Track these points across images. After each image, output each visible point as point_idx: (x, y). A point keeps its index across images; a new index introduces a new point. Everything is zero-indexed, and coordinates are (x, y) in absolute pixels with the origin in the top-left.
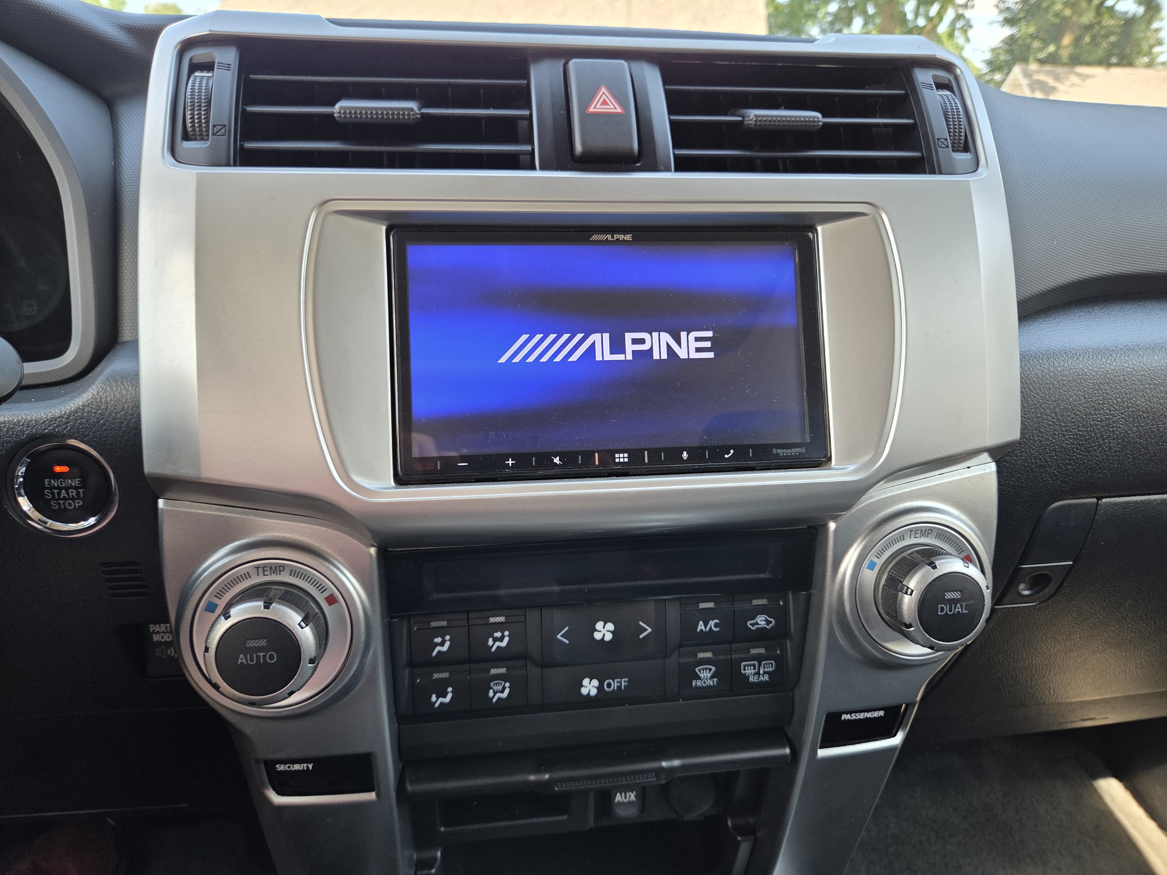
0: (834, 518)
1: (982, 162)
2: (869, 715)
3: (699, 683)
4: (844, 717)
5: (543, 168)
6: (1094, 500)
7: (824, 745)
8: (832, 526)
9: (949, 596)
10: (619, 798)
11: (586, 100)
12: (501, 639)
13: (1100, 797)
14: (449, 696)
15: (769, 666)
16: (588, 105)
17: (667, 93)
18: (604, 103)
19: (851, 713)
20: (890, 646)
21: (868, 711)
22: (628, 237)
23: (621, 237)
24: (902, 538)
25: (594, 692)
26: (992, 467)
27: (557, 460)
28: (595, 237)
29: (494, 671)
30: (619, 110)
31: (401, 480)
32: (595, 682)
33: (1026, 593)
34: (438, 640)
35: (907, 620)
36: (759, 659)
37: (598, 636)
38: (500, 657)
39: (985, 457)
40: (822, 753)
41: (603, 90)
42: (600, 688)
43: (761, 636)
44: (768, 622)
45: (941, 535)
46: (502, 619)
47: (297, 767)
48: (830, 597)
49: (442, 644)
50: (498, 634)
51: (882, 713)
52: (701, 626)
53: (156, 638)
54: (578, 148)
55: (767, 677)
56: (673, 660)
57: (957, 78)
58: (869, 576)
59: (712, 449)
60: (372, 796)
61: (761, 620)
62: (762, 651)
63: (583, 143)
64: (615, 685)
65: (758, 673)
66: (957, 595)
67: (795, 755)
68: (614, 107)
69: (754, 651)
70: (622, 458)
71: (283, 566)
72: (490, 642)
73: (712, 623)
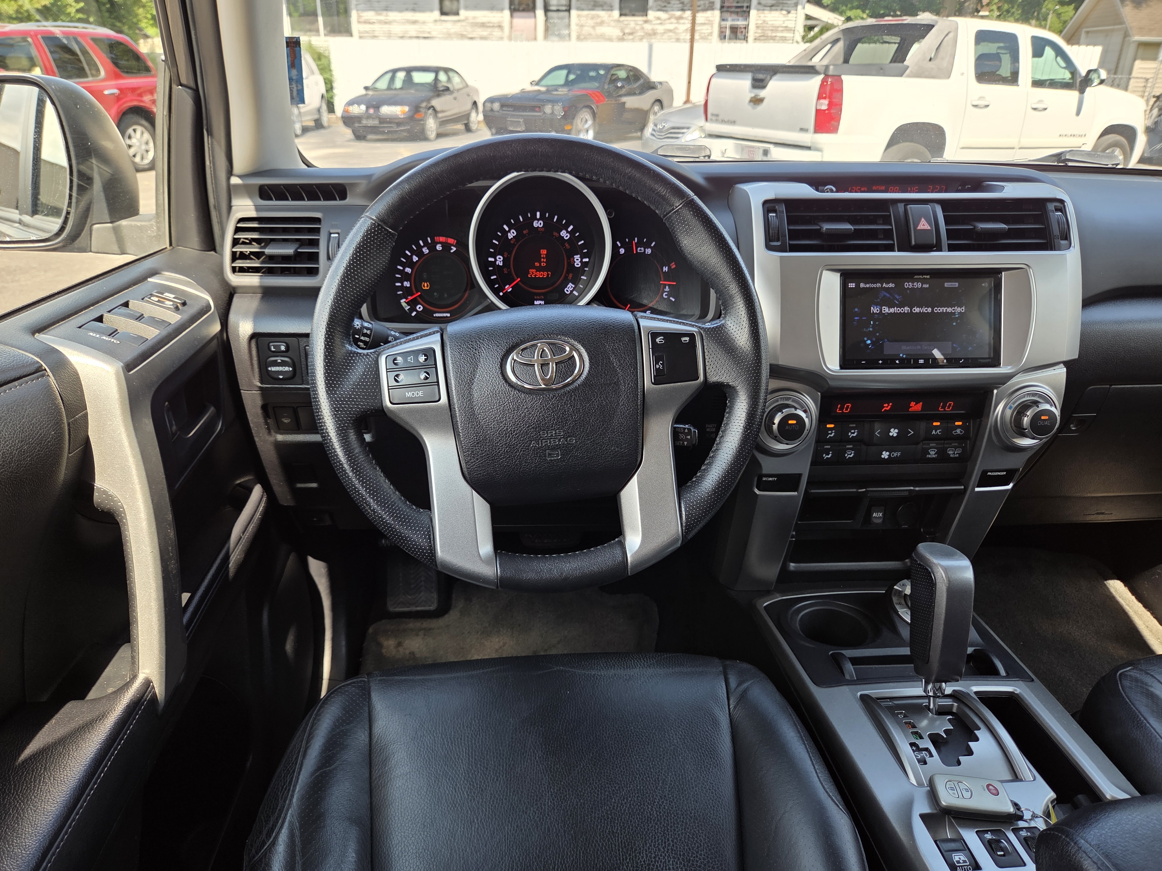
0: (997, 388)
1: (1073, 245)
2: (999, 474)
3: (929, 456)
4: (989, 474)
5: (899, 251)
6: (1108, 386)
7: (977, 487)
8: (995, 391)
9: (1043, 418)
10: (874, 515)
11: (916, 225)
12: (854, 433)
13: (1108, 589)
14: (830, 455)
15: (959, 451)
16: (917, 226)
17: (944, 216)
18: (924, 225)
19: (992, 472)
20: (1015, 440)
21: (999, 471)
22: (928, 277)
23: (926, 277)
24: (1024, 397)
25: (887, 457)
26: (1065, 370)
27: (897, 362)
28: (916, 277)
29: (848, 447)
30: (929, 228)
31: (842, 367)
32: (888, 453)
33: (1074, 428)
34: (830, 432)
35: (1025, 427)
36: (956, 447)
37: (891, 434)
38: (853, 440)
39: (1062, 365)
40: (977, 489)
41: (923, 219)
42: (889, 456)
43: (958, 438)
44: (961, 432)
45: (1040, 396)
46: (854, 425)
47: (770, 479)
48: (991, 420)
49: (831, 434)
50: (853, 431)
51: (1005, 473)
52: (934, 432)
53: (708, 430)
54: (913, 243)
55: (957, 455)
56: (920, 446)
57: (1064, 206)
58: (1009, 412)
59: (955, 359)
60: (796, 493)
61: (958, 431)
62: (957, 444)
63: (915, 242)
64: (895, 455)
65: (954, 453)
66: (1047, 418)
67: (965, 490)
68: (927, 227)
69: (953, 444)
70: (921, 361)
71: (790, 398)
72: (850, 434)
73: (938, 431)
